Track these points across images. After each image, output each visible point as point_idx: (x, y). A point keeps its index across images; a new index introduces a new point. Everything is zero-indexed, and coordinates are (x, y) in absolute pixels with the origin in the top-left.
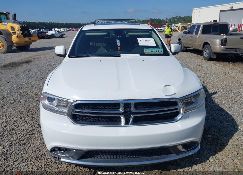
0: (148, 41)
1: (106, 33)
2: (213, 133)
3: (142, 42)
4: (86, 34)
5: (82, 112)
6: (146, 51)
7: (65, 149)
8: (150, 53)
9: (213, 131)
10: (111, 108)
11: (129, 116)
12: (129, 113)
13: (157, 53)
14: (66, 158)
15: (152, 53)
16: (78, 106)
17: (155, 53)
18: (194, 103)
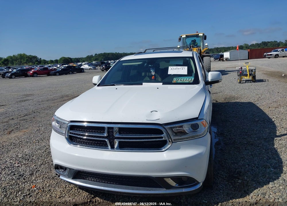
0: (180, 69)
1: (142, 63)
2: (245, 178)
3: (172, 70)
4: (123, 64)
5: (75, 134)
6: (175, 80)
7: (65, 168)
8: (179, 81)
9: (247, 177)
10: (97, 132)
11: (113, 141)
12: (112, 138)
13: (185, 82)
14: (64, 176)
15: (181, 82)
16: (72, 128)
17: (183, 82)
18: (187, 133)
